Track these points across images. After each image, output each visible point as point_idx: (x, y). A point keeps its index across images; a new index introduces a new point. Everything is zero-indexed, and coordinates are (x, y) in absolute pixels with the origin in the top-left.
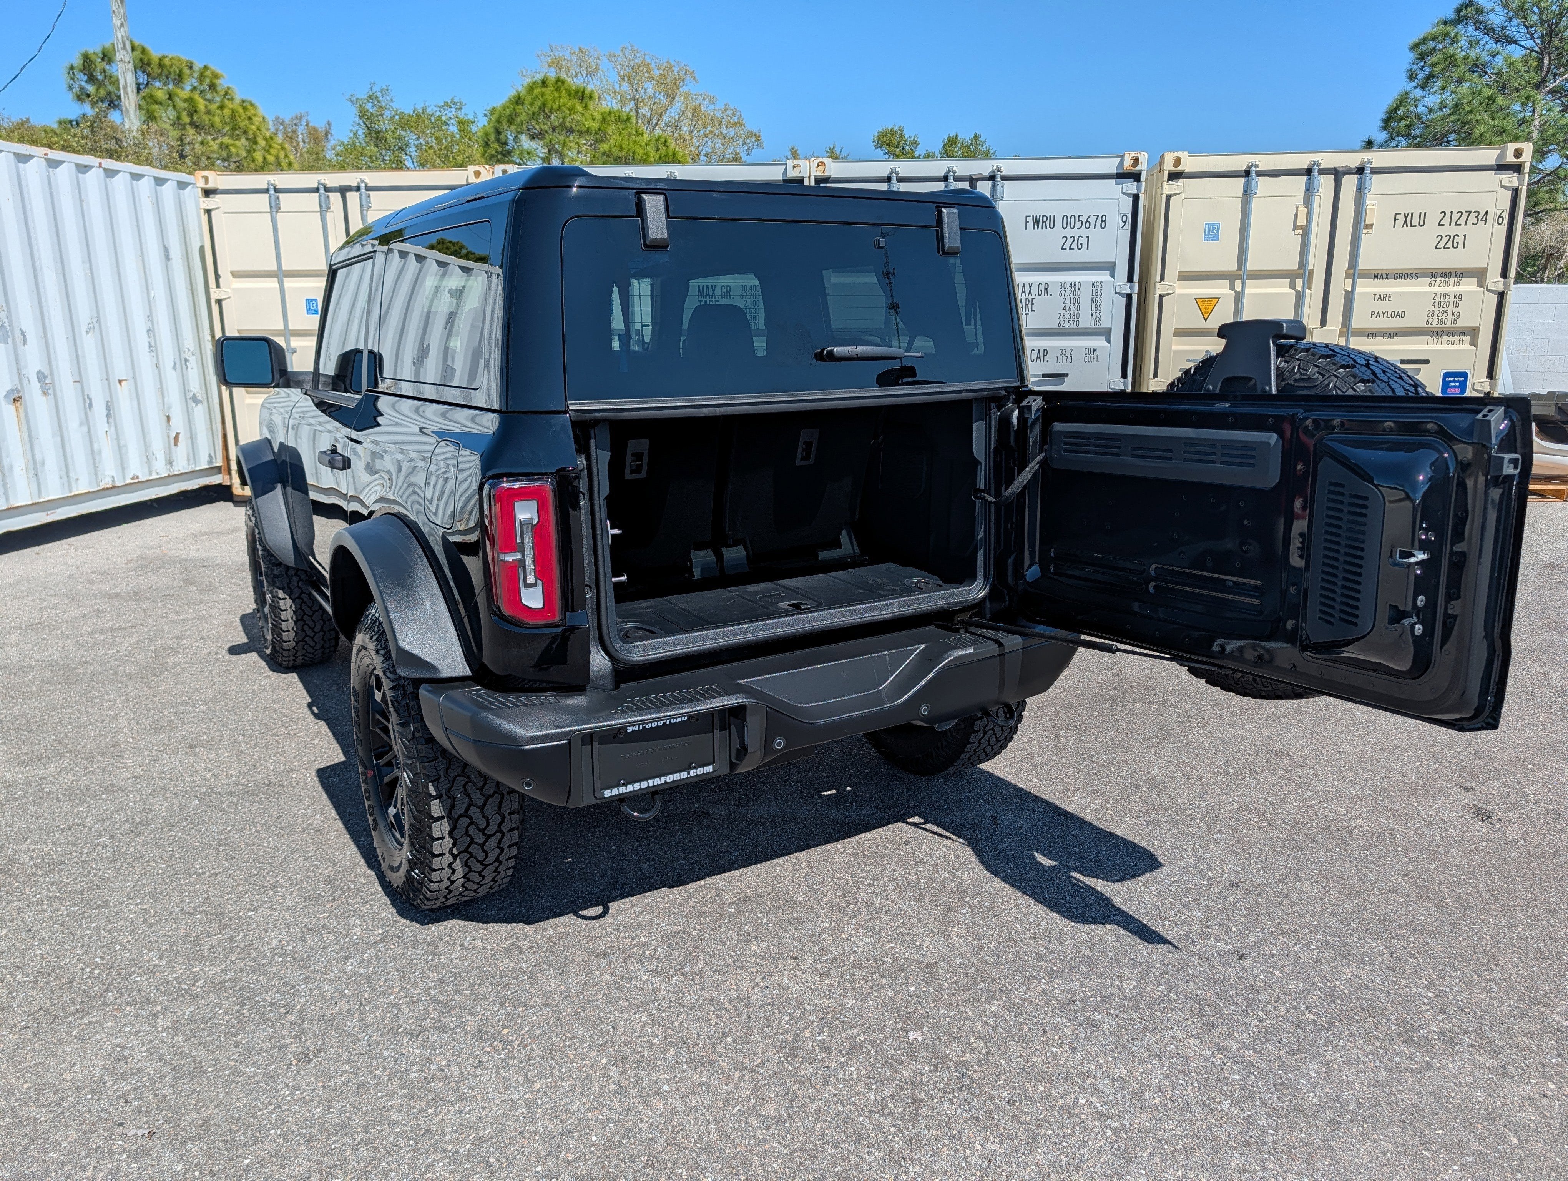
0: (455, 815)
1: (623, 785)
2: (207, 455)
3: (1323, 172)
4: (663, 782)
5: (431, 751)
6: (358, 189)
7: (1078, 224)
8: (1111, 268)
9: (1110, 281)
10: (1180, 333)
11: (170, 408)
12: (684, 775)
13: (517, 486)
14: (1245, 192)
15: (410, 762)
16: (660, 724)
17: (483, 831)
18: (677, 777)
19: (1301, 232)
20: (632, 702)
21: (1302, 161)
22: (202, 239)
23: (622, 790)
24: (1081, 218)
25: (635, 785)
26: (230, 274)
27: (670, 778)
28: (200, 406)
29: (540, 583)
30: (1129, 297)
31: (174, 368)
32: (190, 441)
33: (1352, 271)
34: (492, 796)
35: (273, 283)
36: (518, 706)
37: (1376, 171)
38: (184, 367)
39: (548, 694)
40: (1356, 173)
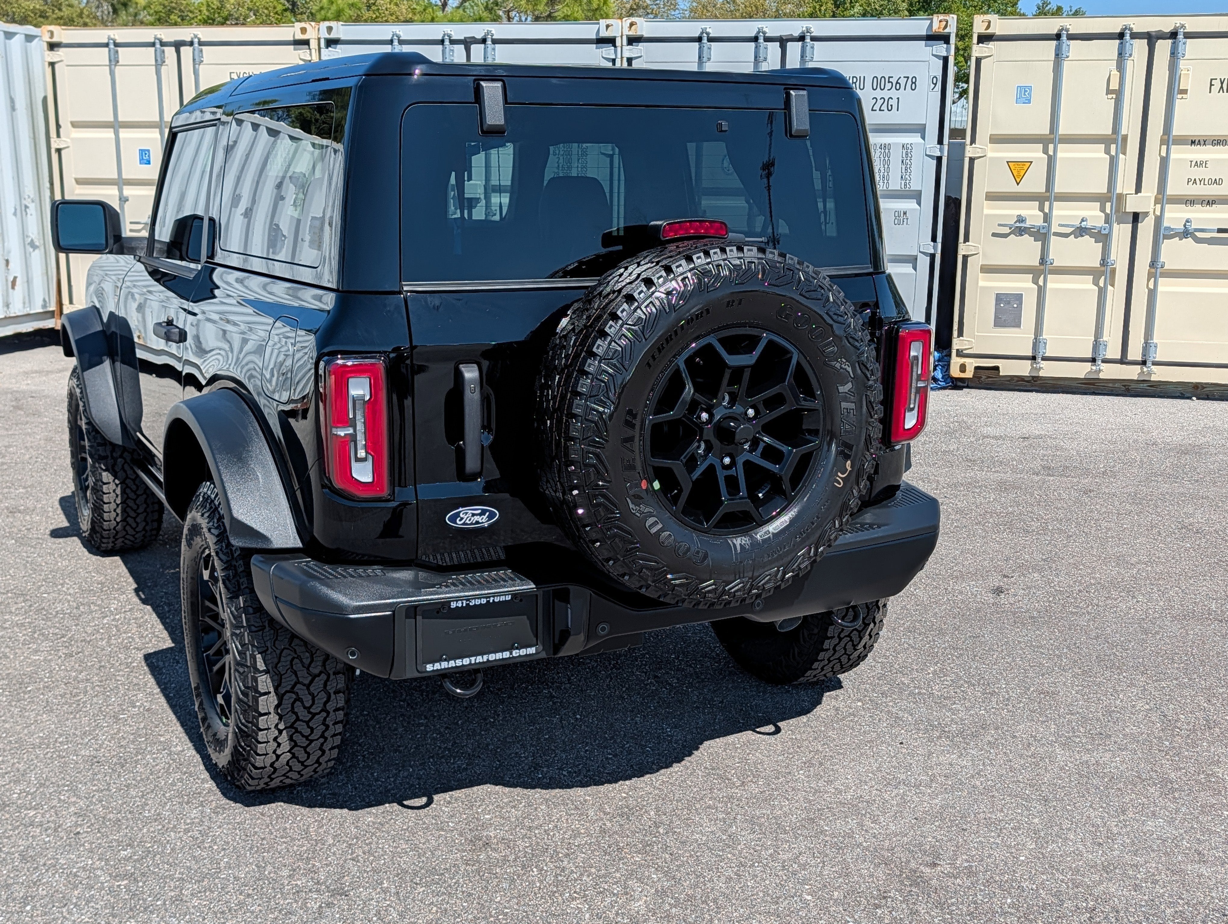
0: (282, 691)
1: (445, 660)
2: (42, 299)
3: (1135, 36)
4: (485, 660)
5: (258, 620)
6: (191, 44)
7: (889, 86)
8: (921, 130)
9: (921, 144)
10: (992, 197)
11: (9, 252)
12: (506, 655)
13: (350, 363)
14: (1057, 55)
15: (238, 632)
16: (484, 601)
17: (308, 709)
18: (499, 656)
19: (1114, 96)
20: (457, 579)
21: (1114, 25)
22: (45, 90)
23: (444, 665)
24: (891, 80)
25: (457, 661)
26: (70, 125)
27: (492, 657)
28: (37, 251)
29: (370, 458)
30: (939, 159)
31: (15, 214)
32: (26, 285)
33: (1166, 137)
34: (319, 675)
35: (109, 134)
36: (345, 577)
37: (1189, 36)
38: (24, 213)
39: (376, 567)
40: (1169, 38)
